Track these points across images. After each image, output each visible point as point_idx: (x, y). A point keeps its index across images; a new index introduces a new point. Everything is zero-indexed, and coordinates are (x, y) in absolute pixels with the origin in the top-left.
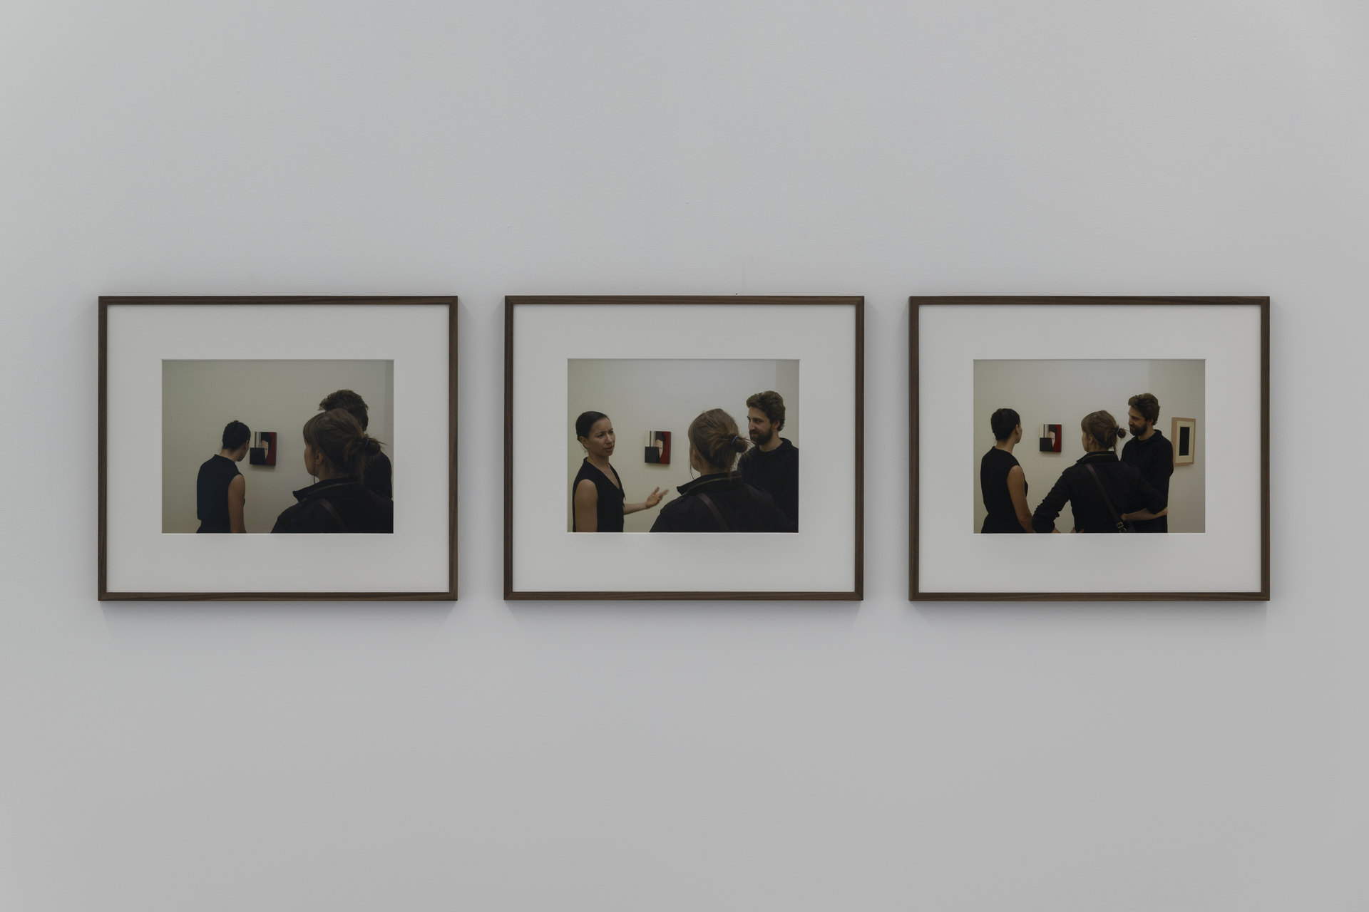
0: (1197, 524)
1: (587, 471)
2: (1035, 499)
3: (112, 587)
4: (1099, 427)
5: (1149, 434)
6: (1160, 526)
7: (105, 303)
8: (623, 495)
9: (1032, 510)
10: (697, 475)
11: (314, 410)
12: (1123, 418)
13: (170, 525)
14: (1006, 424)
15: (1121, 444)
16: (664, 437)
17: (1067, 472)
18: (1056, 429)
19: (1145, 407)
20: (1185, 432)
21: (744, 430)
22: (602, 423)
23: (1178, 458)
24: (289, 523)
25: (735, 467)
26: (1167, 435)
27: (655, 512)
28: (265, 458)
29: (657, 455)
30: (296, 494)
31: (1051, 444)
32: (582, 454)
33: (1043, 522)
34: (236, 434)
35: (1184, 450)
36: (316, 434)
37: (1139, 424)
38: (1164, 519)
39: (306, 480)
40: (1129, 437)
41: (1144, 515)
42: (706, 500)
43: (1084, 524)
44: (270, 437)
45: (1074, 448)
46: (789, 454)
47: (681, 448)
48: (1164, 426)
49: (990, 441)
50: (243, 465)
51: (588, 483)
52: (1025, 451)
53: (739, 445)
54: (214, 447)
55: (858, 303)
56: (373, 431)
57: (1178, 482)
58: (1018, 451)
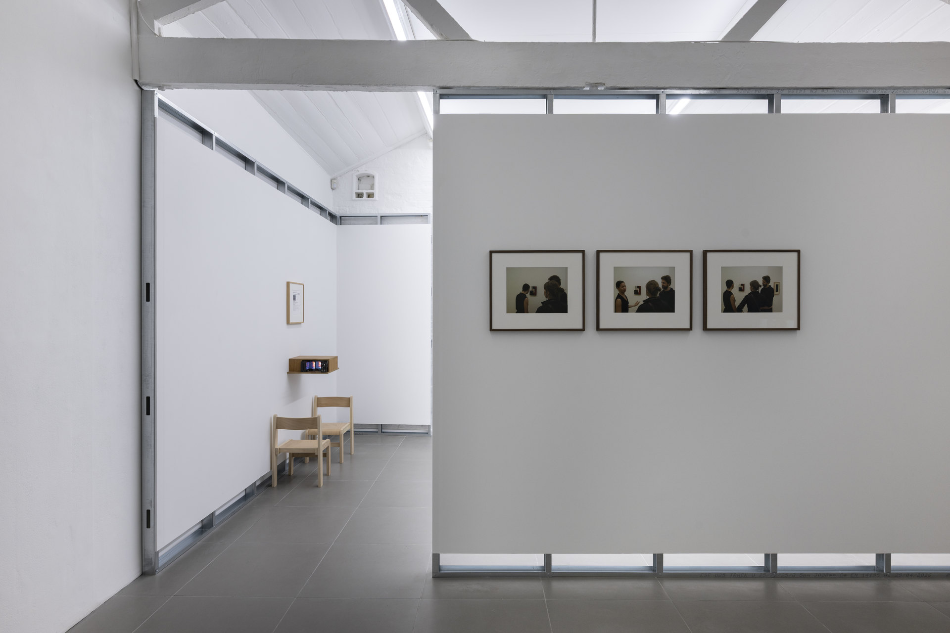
0: (781, 311)
1: (619, 297)
2: (737, 304)
3: (494, 327)
4: (754, 284)
5: (768, 286)
6: (771, 311)
7: (491, 252)
8: (628, 302)
9: (737, 306)
10: (648, 297)
11: (547, 281)
12: (761, 282)
13: (509, 311)
14: (730, 284)
15: (760, 289)
16: (639, 287)
17: (746, 296)
18: (743, 285)
19: (767, 279)
20: (777, 286)
21: (660, 285)
22: (623, 284)
23: (775, 293)
24: (540, 310)
25: (658, 295)
26: (772, 286)
27: (637, 307)
28: (534, 293)
29: (637, 292)
30: (542, 303)
31: (742, 289)
32: (617, 292)
33: (739, 310)
34: (526, 287)
35: (777, 291)
36: (547, 287)
37: (765, 283)
38: (772, 309)
39: (545, 299)
40: (762, 287)
41: (766, 308)
42: (650, 304)
43: (750, 311)
44: (535, 288)
45: (748, 290)
46: (672, 292)
47: (644, 290)
48: (772, 284)
49: (726, 288)
50: (528, 295)
51: (619, 300)
52: (735, 291)
53: (659, 289)
54: (520, 290)
55: (691, 252)
56: (562, 286)
57: (775, 299)
58: (733, 291)
